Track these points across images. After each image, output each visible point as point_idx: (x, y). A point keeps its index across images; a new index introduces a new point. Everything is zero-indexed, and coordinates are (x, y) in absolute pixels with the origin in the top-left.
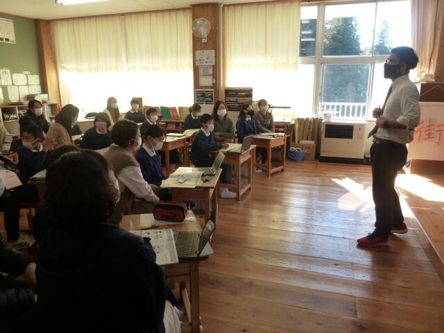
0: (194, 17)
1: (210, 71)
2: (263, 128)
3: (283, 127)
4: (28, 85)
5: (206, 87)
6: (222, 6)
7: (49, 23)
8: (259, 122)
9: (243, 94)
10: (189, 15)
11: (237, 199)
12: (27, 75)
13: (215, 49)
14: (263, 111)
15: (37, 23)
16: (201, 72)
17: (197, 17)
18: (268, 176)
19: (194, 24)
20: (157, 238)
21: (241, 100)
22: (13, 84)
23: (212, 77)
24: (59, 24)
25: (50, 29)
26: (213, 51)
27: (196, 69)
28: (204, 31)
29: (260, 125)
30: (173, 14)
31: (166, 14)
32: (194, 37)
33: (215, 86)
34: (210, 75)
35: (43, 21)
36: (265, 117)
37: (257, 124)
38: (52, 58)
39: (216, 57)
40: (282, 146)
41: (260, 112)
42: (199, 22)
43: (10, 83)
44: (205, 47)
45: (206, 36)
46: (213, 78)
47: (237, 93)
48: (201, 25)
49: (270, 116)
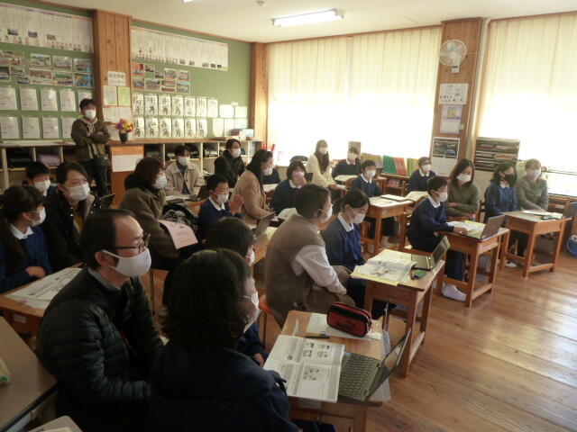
0: (445, 38)
1: (459, 113)
2: (529, 202)
3: (563, 203)
4: (234, 118)
5: (448, 135)
6: (488, 22)
7: (265, 46)
8: (523, 193)
9: (505, 148)
10: (437, 35)
11: (466, 303)
12: (234, 107)
13: (470, 83)
14: (532, 177)
15: (253, 46)
16: (445, 113)
17: (449, 38)
18: (524, 276)
19: (443, 48)
20: (320, 356)
21: (499, 157)
22: (219, 117)
23: (459, 121)
24: (277, 46)
25: (266, 53)
26: (467, 85)
27: (438, 109)
28: (456, 58)
29: (524, 197)
30: (417, 33)
31: (407, 34)
32: (441, 66)
33: (463, 134)
34: (457, 118)
35: (260, 44)
36: (533, 187)
37: (518, 196)
38: (263, 88)
39: (469, 93)
40: (557, 234)
41: (526, 178)
42: (450, 44)
43: (217, 115)
44: (455, 78)
45: (458, 64)
46: (461, 123)
47: (495, 146)
48: (452, 49)
49: (542, 184)
